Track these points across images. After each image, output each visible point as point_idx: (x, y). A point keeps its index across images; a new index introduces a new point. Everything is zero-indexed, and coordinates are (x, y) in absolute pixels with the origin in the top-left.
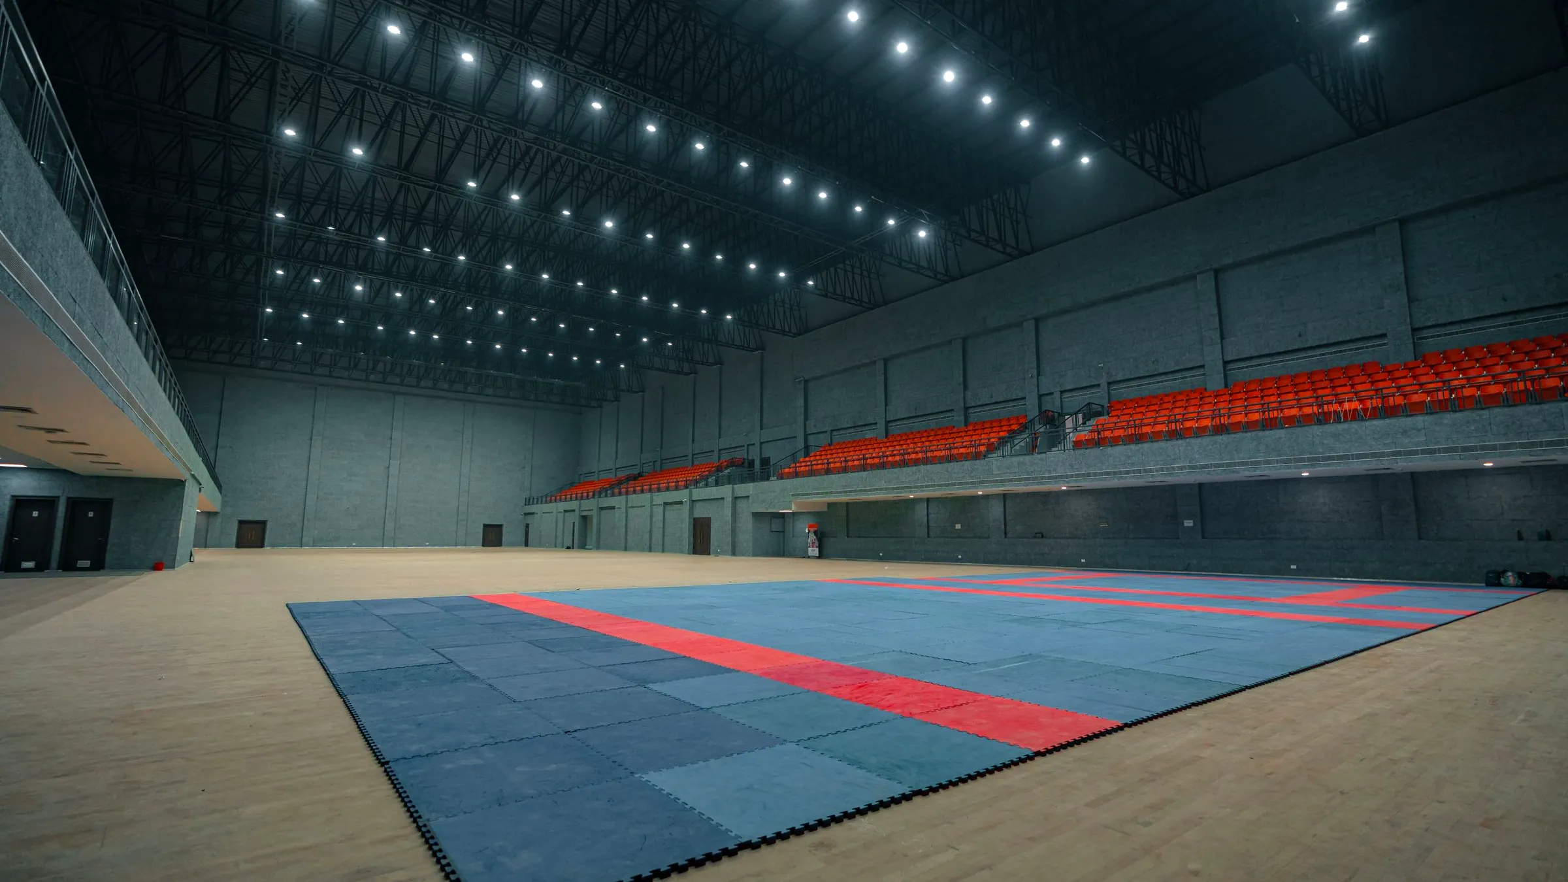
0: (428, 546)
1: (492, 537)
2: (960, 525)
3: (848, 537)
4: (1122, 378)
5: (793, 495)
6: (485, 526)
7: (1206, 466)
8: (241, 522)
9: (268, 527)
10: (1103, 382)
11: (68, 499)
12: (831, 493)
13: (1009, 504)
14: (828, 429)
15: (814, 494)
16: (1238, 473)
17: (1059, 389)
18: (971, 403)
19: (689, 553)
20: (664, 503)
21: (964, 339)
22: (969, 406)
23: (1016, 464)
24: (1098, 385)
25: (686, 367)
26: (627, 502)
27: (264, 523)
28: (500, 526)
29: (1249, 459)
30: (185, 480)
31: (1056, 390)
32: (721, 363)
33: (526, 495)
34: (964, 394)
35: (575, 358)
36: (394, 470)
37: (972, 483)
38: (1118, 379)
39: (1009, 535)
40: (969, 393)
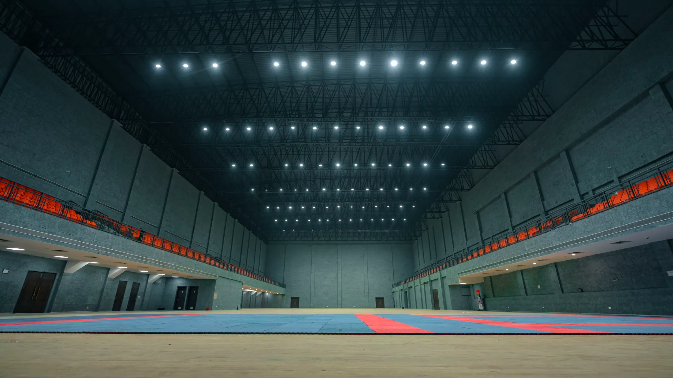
0: (354, 307)
1: (380, 303)
2: (538, 286)
3: (494, 297)
4: (626, 173)
5: (458, 274)
6: (376, 298)
7: (632, 226)
8: (292, 298)
9: (300, 299)
10: (615, 178)
11: (189, 287)
12: (469, 271)
13: (560, 270)
14: (490, 236)
15: (465, 272)
16: (655, 227)
17: (590, 189)
18: (548, 208)
19: (433, 309)
20: (424, 283)
21: (536, 172)
22: (547, 210)
23: (534, 242)
24: (613, 181)
25: (437, 215)
26: (414, 283)
27: (298, 298)
28: (383, 298)
29: (659, 214)
30: (216, 280)
31: (589, 190)
32: (449, 211)
33: (393, 283)
34: (543, 203)
35: (405, 220)
36: (339, 275)
37: (519, 257)
38: (623, 174)
39: (565, 291)
40: (545, 202)
